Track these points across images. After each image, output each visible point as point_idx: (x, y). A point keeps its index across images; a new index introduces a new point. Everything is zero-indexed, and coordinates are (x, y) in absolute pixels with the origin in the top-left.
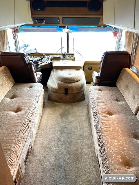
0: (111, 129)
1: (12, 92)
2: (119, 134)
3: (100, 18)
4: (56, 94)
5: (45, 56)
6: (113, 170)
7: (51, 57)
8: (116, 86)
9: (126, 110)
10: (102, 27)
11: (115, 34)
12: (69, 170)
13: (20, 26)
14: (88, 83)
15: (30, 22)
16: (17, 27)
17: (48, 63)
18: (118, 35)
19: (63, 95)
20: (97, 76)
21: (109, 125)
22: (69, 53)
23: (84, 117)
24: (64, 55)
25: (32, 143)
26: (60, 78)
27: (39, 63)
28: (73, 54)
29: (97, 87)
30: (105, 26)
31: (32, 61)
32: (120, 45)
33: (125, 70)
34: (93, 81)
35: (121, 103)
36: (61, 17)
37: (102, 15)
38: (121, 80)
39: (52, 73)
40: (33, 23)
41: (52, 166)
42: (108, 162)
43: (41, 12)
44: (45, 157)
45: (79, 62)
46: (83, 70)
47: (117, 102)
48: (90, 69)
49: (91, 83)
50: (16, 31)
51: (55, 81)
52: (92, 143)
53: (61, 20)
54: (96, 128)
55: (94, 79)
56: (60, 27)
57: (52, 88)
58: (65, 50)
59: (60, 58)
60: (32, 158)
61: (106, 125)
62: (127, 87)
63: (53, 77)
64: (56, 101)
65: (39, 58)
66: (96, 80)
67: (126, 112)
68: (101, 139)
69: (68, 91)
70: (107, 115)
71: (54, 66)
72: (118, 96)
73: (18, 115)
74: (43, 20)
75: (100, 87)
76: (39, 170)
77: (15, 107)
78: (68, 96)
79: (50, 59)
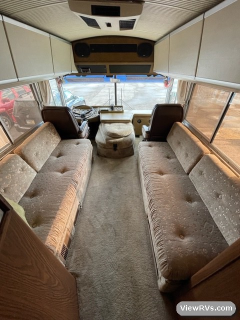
0: (163, 192)
1: (59, 150)
2: (172, 197)
3: (150, 65)
4: (105, 150)
5: (93, 109)
6: (166, 241)
7: (98, 109)
8: (167, 141)
9: (178, 168)
10: (152, 76)
11: (167, 83)
12: (119, 230)
13: (63, 76)
14: (137, 136)
15: (74, 71)
16: (60, 77)
17: (95, 116)
18: (169, 85)
19: (112, 150)
20: (147, 130)
21: (161, 187)
22: (118, 105)
23: (134, 173)
24: (112, 108)
25: (81, 203)
26: (108, 133)
27: (86, 117)
28: (122, 107)
29: (147, 143)
30: (155, 75)
31: (79, 114)
32: (170, 96)
33: (177, 125)
34: (142, 135)
35: (172, 160)
36: (107, 65)
37: (153, 61)
38: (172, 135)
39: (100, 127)
40: (77, 72)
41: (102, 226)
42: (160, 231)
43: (85, 59)
44: (95, 217)
45: (128, 115)
46: (132, 123)
47: (168, 160)
48: (140, 122)
49: (140, 136)
50: (60, 81)
51: (103, 135)
52: (142, 201)
53: (108, 68)
54: (147, 189)
55: (144, 134)
56: (107, 76)
57: (100, 143)
58: (113, 103)
59: (108, 110)
60: (82, 218)
61: (158, 187)
62: (179, 143)
63: (101, 132)
64: (105, 157)
65: (86, 111)
66: (146, 135)
67: (178, 171)
68: (153, 203)
69: (117, 147)
70: (159, 175)
71: (102, 120)
72: (169, 152)
73: (64, 176)
74: (88, 68)
75: (150, 143)
76: (89, 230)
77: (61, 167)
78: (117, 152)
79: (97, 112)
